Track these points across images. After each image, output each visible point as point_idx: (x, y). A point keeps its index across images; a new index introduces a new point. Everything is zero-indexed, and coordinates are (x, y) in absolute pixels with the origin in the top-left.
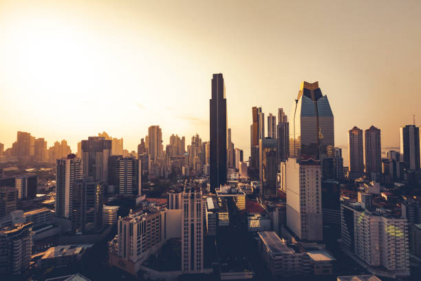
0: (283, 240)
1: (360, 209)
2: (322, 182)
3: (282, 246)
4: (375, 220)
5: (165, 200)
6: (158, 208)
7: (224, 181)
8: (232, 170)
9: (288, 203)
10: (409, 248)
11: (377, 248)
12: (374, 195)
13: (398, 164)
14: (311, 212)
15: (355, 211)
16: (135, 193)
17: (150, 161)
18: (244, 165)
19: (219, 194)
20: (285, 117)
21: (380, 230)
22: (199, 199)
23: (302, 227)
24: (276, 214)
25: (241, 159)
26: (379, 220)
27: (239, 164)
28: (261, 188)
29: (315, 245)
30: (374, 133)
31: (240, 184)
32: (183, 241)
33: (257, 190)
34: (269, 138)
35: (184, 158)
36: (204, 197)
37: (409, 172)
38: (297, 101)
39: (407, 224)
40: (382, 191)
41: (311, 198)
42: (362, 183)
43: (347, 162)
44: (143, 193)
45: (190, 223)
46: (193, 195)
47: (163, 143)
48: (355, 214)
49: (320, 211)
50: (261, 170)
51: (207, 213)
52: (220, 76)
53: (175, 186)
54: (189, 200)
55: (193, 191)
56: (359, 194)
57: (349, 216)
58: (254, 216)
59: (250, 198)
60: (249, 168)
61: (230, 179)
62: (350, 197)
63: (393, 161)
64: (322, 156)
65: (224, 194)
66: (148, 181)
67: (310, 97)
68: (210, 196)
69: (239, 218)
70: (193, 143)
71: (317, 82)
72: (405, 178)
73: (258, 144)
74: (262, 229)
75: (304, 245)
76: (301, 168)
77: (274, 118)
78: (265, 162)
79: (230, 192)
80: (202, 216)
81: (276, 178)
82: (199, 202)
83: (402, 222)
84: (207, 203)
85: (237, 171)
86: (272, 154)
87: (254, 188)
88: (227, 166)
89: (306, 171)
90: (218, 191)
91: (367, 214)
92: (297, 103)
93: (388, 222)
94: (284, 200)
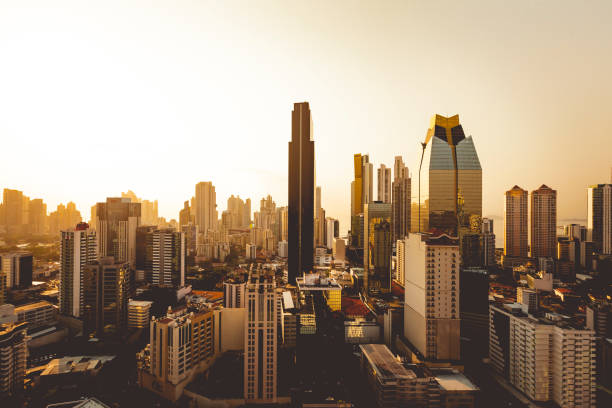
0: (399, 358)
1: (519, 313)
2: (461, 271)
3: (397, 367)
4: (543, 331)
5: (222, 293)
6: (210, 305)
7: (310, 268)
8: (322, 250)
9: (406, 301)
10: (597, 376)
11: (546, 374)
12: (542, 294)
13: (583, 245)
14: (443, 316)
15: (512, 317)
16: (176, 282)
17: (198, 235)
18: (340, 242)
19: (302, 286)
20: (405, 170)
21: (550, 346)
22: (270, 294)
23: (428, 339)
24: (388, 318)
25: (336, 235)
26: (550, 332)
27: (332, 242)
28: (366, 279)
29: (447, 366)
30: (546, 195)
31: (333, 272)
32: (246, 354)
33: (359, 282)
34: (379, 202)
35: (248, 231)
36: (279, 290)
37: (602, 257)
38: (424, 145)
39: (594, 338)
40: (555, 287)
41: (442, 296)
42: (524, 274)
43: (501, 242)
44: (187, 283)
45: (257, 329)
46: (262, 288)
47: (217, 209)
48: (511, 322)
49: (457, 316)
50: (366, 251)
51: (283, 314)
52: (306, 105)
53: (234, 273)
54: (256, 294)
55: (262, 281)
56: (519, 290)
57: (503, 324)
58: (354, 320)
59: (349, 292)
60: (347, 248)
61: (318, 264)
62: (505, 296)
63: (576, 240)
64: (463, 232)
65: (308, 286)
66: (194, 264)
67: (445, 139)
68: (287, 289)
69: (332, 322)
70: (262, 209)
71: (457, 116)
72: (594, 267)
73: (362, 211)
74: (368, 340)
75: (430, 365)
76: (429, 249)
77: (387, 172)
78: (372, 239)
79: (318, 284)
80: (275, 317)
81: (389, 264)
82: (271, 298)
83: (587, 336)
84: (283, 300)
85: (330, 252)
86: (384, 226)
87: (354, 277)
88: (315, 245)
89: (436, 253)
90: (301, 282)
91: (531, 321)
92: (424, 148)
93: (565, 335)
94: (402, 297)
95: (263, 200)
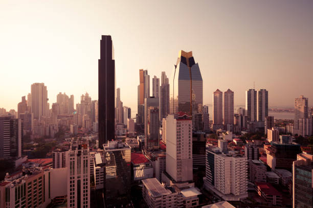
0: (163, 184)
1: (218, 153)
2: (193, 133)
3: (162, 189)
4: (229, 159)
5: (51, 160)
6: (41, 168)
7: (111, 137)
8: (121, 126)
9: (168, 151)
10: (248, 178)
12: (229, 141)
13: (244, 117)
14: (184, 158)
15: (215, 154)
16: (14, 155)
17: (33, 120)
18: (132, 121)
19: (107, 149)
20: (167, 80)
21: (231, 167)
22: (85, 156)
23: (178, 171)
24: (157, 163)
25: (129, 116)
27: (127, 121)
28: (146, 141)
29: (187, 184)
30: (230, 94)
31: (127, 139)
32: (69, 199)
33: (142, 144)
34: (153, 97)
35: (72, 116)
36: (93, 153)
37: (251, 123)
38: (176, 66)
39: (247, 161)
40: (233, 138)
41: (185, 147)
42: (221, 133)
44: (23, 154)
45: (76, 180)
46: (80, 152)
47: (48, 102)
48: (215, 157)
49: (191, 157)
50: (145, 126)
51: (95, 168)
52: (109, 37)
53: (61, 145)
54: (76, 157)
55: (80, 147)
56: (219, 141)
57: (211, 157)
58: (138, 166)
59: (136, 150)
60: (136, 124)
61: (119, 135)
62: (213, 144)
63: (241, 115)
64: (195, 112)
65: (111, 149)
66: (31, 141)
67: (186, 65)
68: (98, 152)
69: (126, 170)
70: (82, 101)
71: (191, 52)
72: (248, 128)
73: (144, 103)
74: (147, 176)
75: (181, 185)
76: (177, 123)
77: (158, 80)
78: (149, 118)
79: (117, 147)
80: (89, 171)
81: (159, 132)
82: (85, 159)
83: (244, 160)
84: (95, 159)
85: (125, 127)
86: (156, 111)
87: (140, 141)
88: (116, 123)
89: (181, 125)
90: (106, 147)
91: (223, 156)
92: (176, 68)
93: (236, 161)
94: (165, 150)
95: (83, 96)
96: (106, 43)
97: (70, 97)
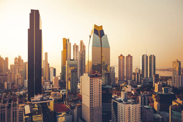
1: (120, 101)
2: (102, 87)
4: (128, 106)
8: (48, 83)
9: (83, 102)
12: (129, 93)
13: (139, 75)
14: (96, 106)
15: (118, 103)
18: (56, 78)
19: (33, 101)
20: (84, 47)
21: (129, 111)
22: (15, 108)
23: (91, 117)
24: (75, 111)
25: (55, 75)
27: (52, 78)
28: (67, 94)
31: (52, 93)
33: (64, 96)
34: (73, 60)
35: (6, 75)
36: (23, 105)
37: (144, 79)
38: (90, 36)
39: (140, 106)
40: (132, 90)
41: (96, 98)
42: (123, 86)
46: (10, 105)
48: (118, 105)
49: (101, 105)
51: (24, 117)
55: (10, 101)
56: (122, 92)
57: (115, 105)
58: (61, 114)
59: (58, 102)
60: (60, 80)
62: (118, 95)
63: (137, 73)
65: (37, 101)
67: (98, 35)
68: (27, 104)
70: (15, 63)
71: (102, 26)
72: (142, 82)
73: (66, 64)
76: (91, 80)
77: (77, 47)
78: (70, 76)
79: (42, 99)
81: (77, 87)
82: (15, 110)
83: (139, 106)
84: (24, 110)
85: (51, 83)
86: (75, 70)
87: (62, 94)
88: (43, 80)
89: (93, 81)
90: (33, 100)
91: (124, 104)
92: (90, 38)
93: (133, 107)
94: (81, 101)
95: (16, 58)
96: (35, 16)
97: (4, 59)
